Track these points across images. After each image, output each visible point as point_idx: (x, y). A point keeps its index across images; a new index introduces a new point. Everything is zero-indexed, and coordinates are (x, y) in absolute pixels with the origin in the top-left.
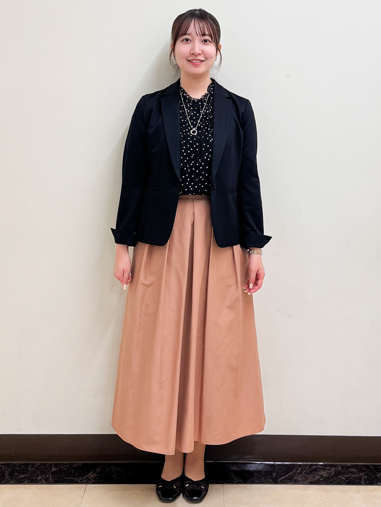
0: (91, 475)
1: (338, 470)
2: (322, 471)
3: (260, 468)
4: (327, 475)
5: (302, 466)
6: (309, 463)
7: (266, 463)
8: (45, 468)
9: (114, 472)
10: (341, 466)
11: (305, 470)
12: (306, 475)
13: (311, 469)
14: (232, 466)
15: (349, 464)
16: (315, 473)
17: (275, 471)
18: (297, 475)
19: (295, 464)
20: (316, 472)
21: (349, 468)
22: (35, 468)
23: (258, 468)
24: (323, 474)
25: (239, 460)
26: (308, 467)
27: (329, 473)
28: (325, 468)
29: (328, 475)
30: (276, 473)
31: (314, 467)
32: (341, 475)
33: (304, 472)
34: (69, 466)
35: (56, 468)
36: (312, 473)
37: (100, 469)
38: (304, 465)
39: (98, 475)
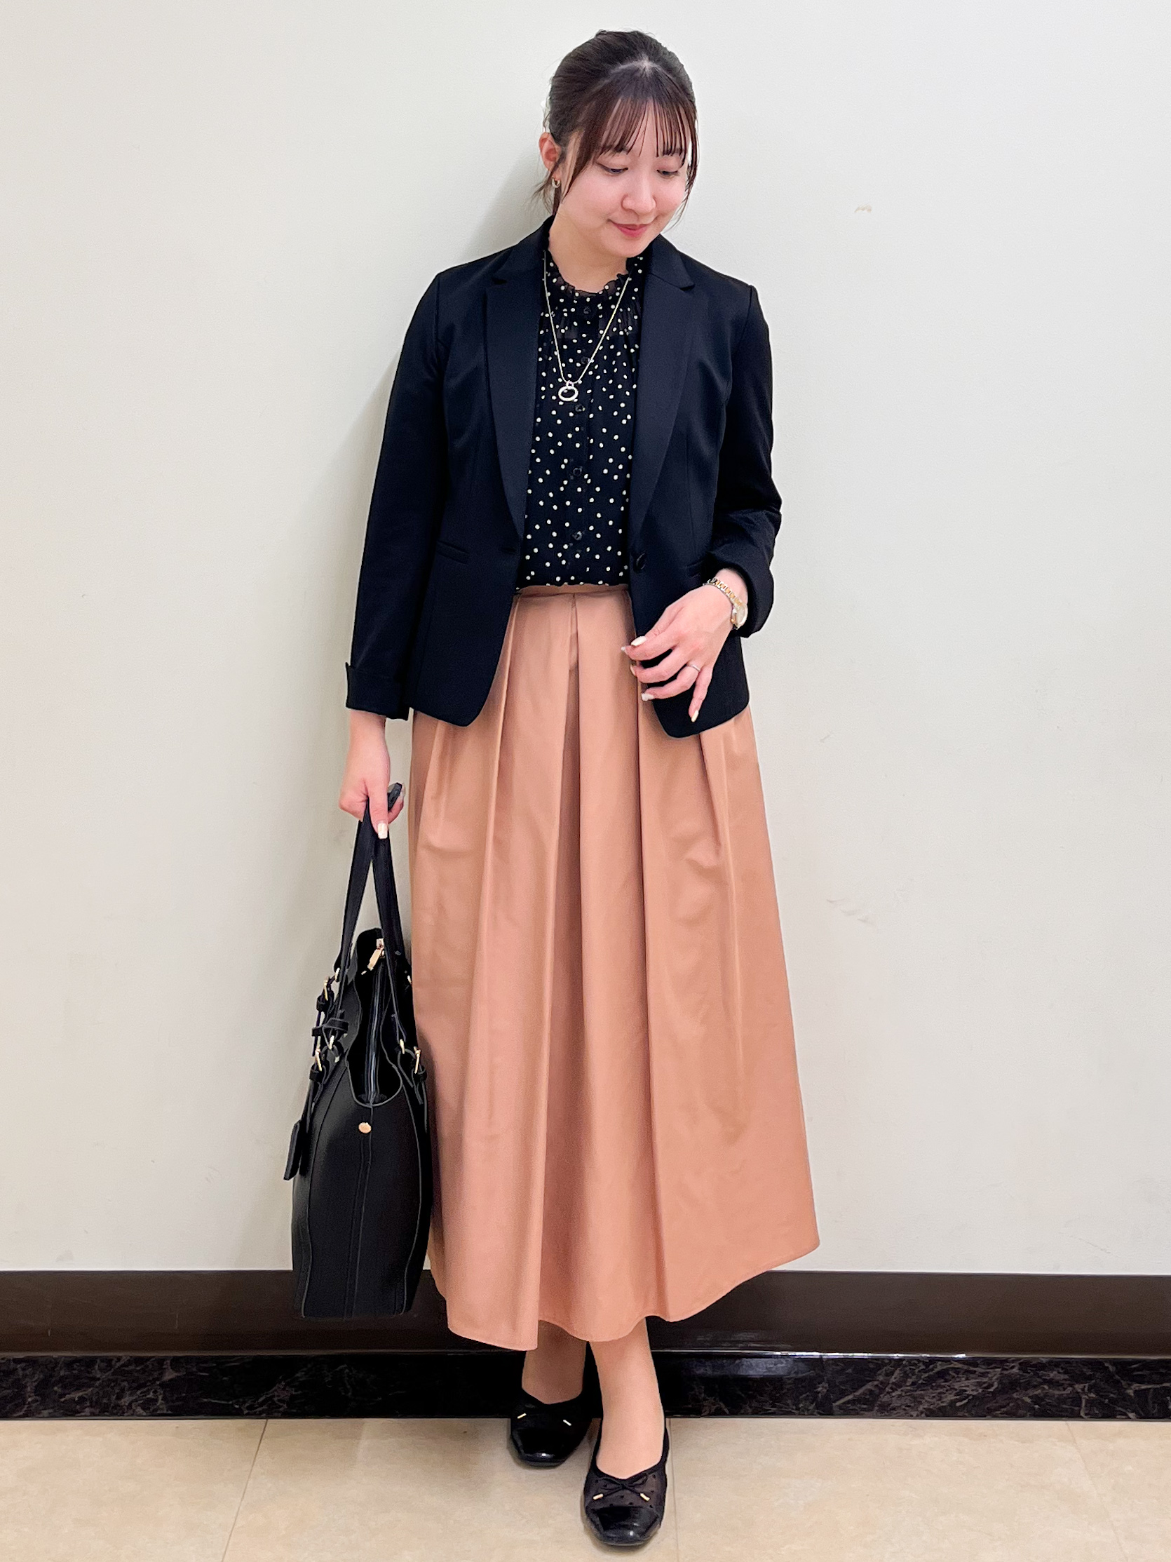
0: (281, 1392)
1: (1009, 1376)
2: (964, 1379)
3: (780, 1369)
4: (977, 1391)
5: (904, 1362)
6: (924, 1355)
7: (798, 1354)
8: (144, 1371)
9: (347, 1383)
10: (1020, 1364)
11: (914, 1377)
12: (916, 1391)
13: (931, 1373)
14: (695, 1363)
15: (1044, 1357)
16: (943, 1384)
17: (825, 1378)
18: (890, 1390)
19: (883, 1359)
20: (946, 1381)
21: (1043, 1370)
22: (113, 1370)
23: (774, 1369)
24: (968, 1386)
25: (719, 1346)
26: (923, 1367)
27: (985, 1383)
28: (972, 1368)
29: (980, 1390)
30: (827, 1385)
31: (939, 1367)
32: (1018, 1389)
33: (910, 1381)
34: (215, 1365)
35: (176, 1371)
36: (934, 1384)
37: (305, 1375)
38: (910, 1360)
39: (299, 1392)
